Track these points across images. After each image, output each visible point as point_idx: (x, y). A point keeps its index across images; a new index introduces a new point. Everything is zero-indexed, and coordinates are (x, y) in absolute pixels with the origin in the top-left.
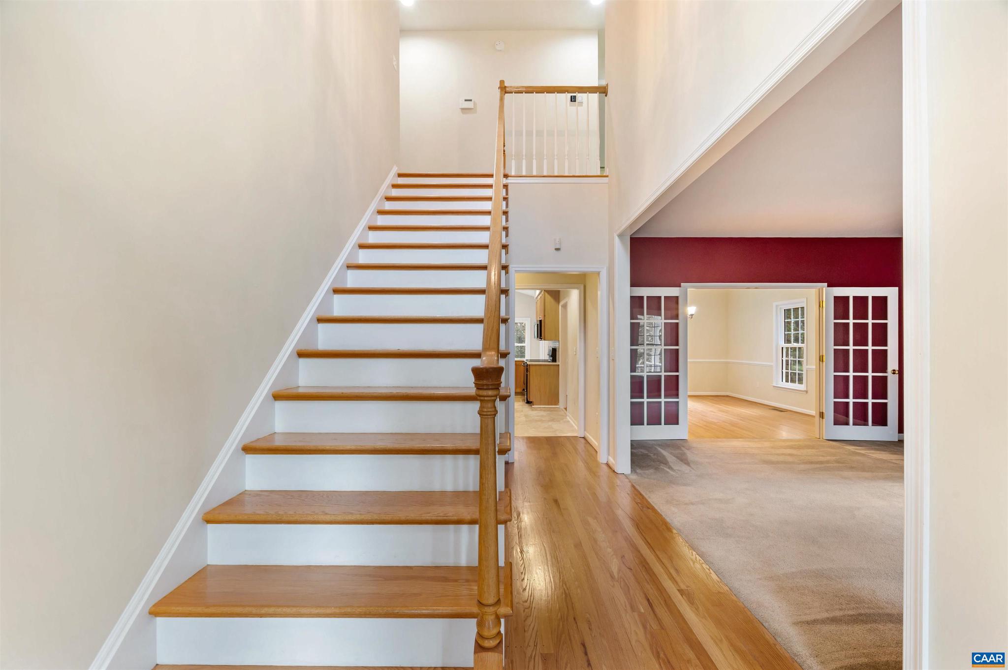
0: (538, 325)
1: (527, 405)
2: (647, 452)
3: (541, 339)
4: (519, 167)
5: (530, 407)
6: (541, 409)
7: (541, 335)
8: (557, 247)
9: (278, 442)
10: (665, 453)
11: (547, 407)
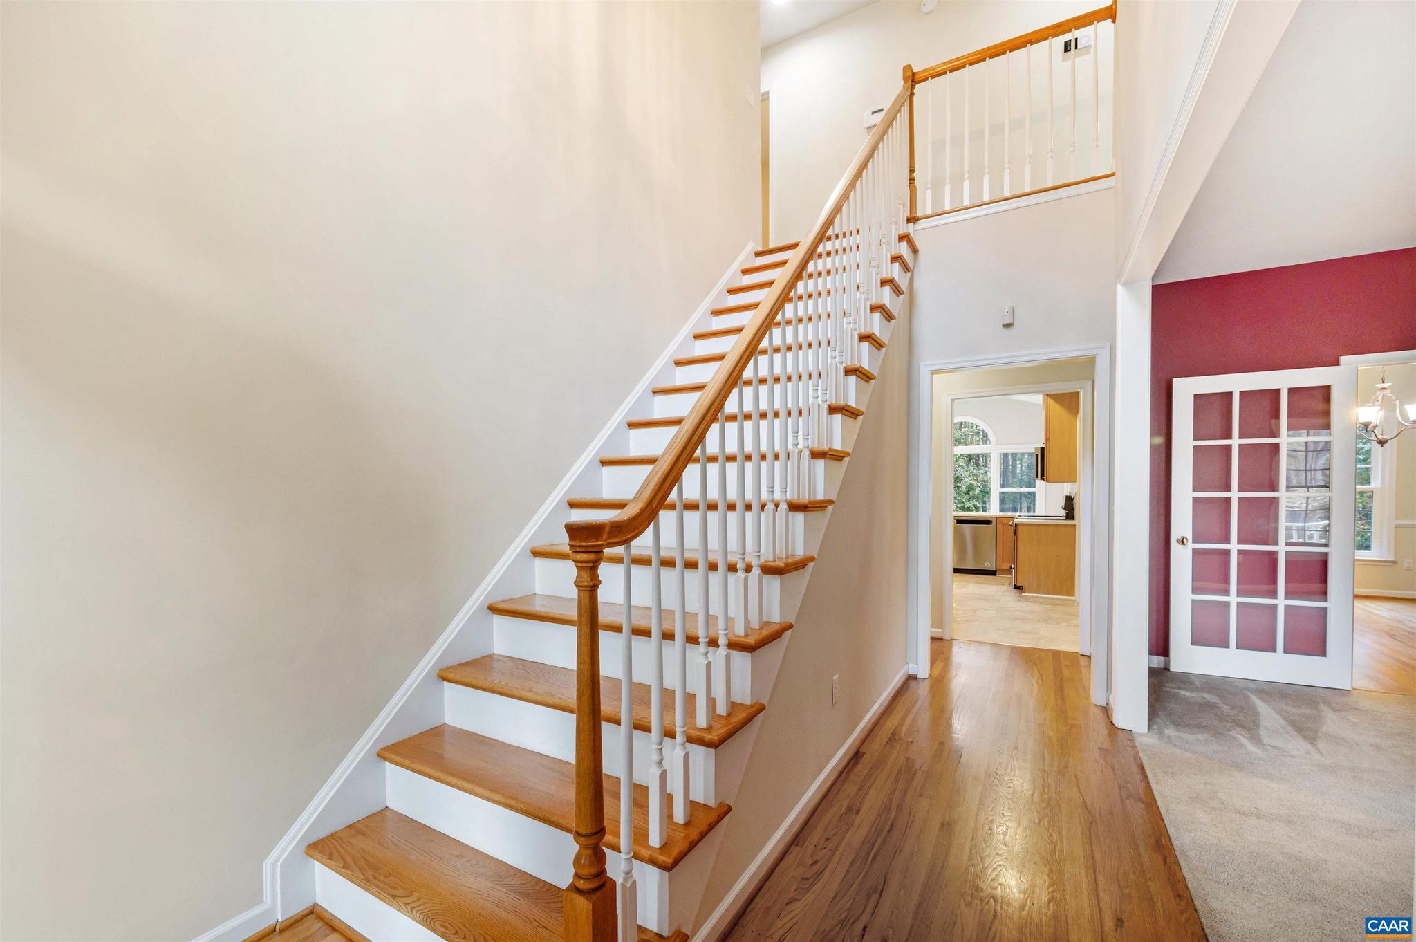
0: (1037, 455)
1: (1015, 590)
2: (1218, 701)
3: (1043, 480)
4: (936, 199)
5: (1018, 595)
6: (1035, 601)
7: (1043, 474)
8: (1007, 321)
9: (538, 608)
10: (1261, 706)
11: (1051, 598)
